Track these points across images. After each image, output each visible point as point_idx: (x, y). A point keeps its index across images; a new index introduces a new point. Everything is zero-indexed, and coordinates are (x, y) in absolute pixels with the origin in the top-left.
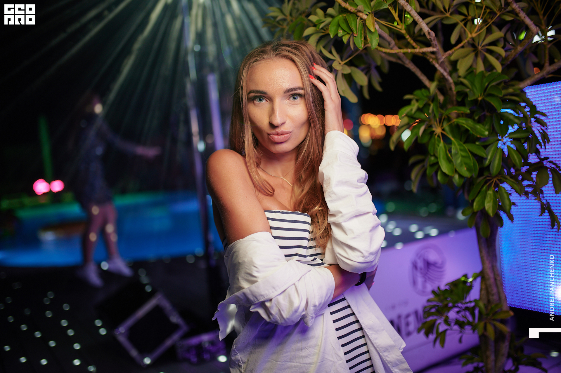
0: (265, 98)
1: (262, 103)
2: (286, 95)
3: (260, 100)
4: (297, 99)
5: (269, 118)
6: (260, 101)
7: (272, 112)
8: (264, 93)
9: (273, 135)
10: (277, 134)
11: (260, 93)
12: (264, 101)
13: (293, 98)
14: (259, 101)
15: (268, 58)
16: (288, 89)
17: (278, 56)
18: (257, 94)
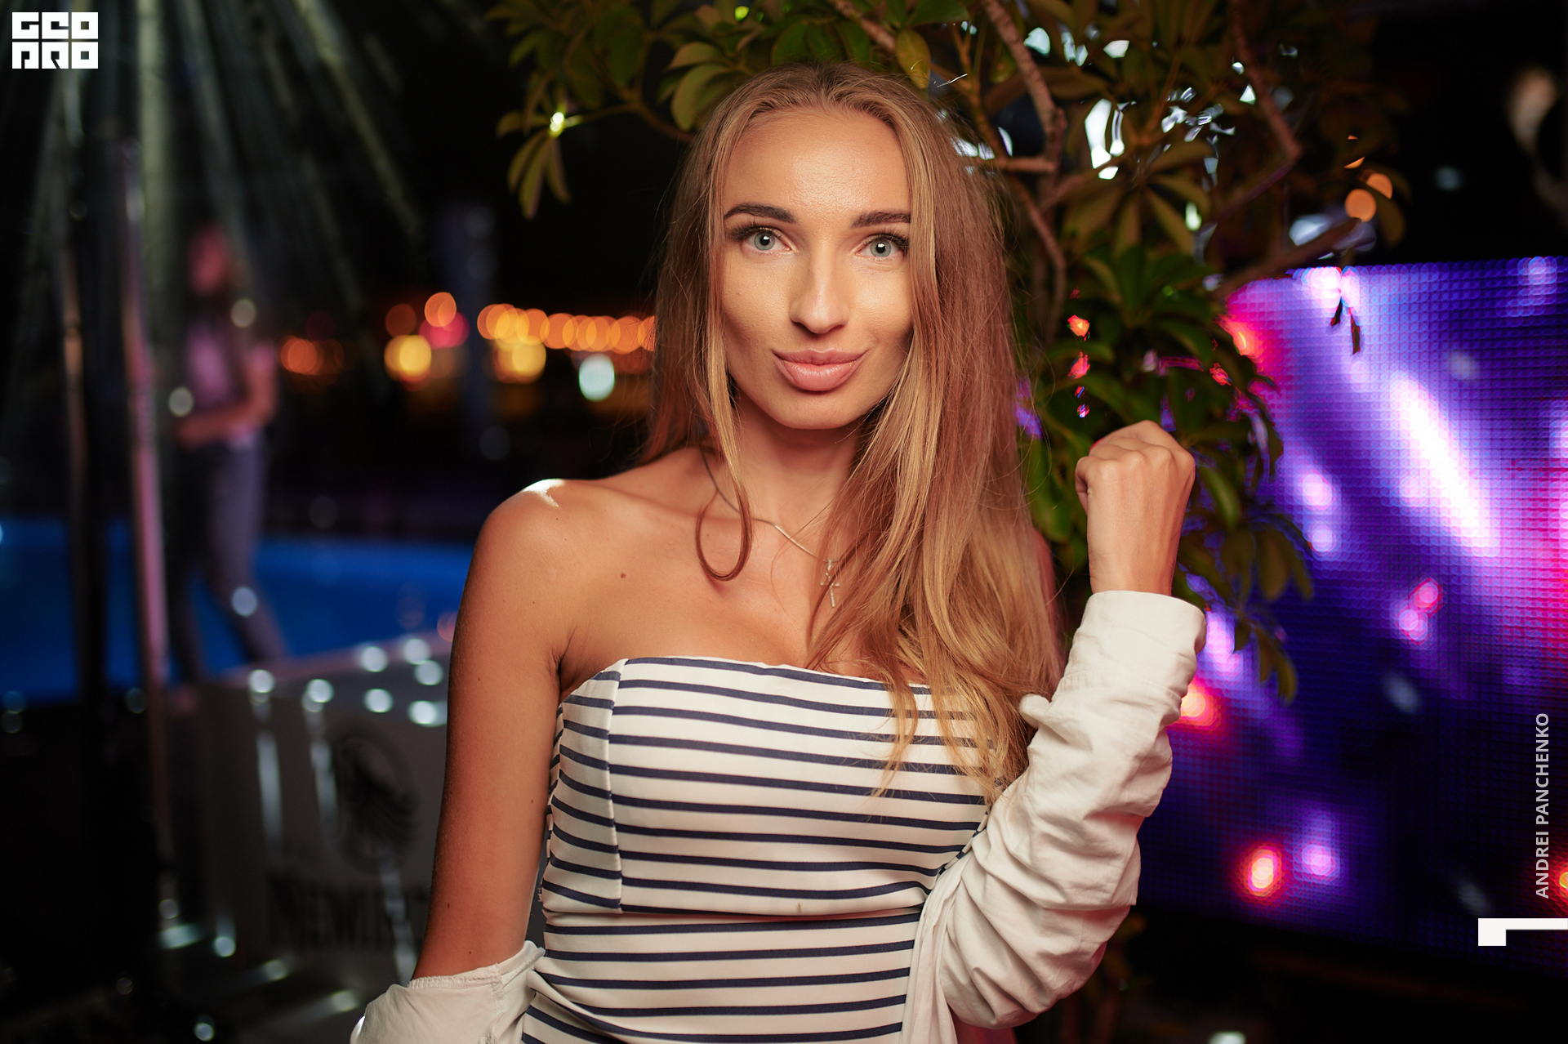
0: (783, 237)
1: (771, 251)
2: (856, 234)
3: (765, 243)
4: (886, 252)
5: (791, 304)
6: (762, 247)
7: (804, 285)
8: (784, 216)
9: (796, 362)
10: (809, 361)
11: (771, 216)
12: (777, 246)
13: (874, 250)
14: (759, 245)
15: (808, 103)
16: (868, 213)
17: (845, 100)
18: (759, 220)
